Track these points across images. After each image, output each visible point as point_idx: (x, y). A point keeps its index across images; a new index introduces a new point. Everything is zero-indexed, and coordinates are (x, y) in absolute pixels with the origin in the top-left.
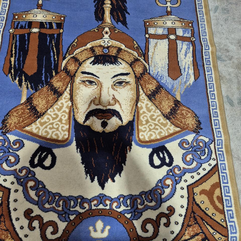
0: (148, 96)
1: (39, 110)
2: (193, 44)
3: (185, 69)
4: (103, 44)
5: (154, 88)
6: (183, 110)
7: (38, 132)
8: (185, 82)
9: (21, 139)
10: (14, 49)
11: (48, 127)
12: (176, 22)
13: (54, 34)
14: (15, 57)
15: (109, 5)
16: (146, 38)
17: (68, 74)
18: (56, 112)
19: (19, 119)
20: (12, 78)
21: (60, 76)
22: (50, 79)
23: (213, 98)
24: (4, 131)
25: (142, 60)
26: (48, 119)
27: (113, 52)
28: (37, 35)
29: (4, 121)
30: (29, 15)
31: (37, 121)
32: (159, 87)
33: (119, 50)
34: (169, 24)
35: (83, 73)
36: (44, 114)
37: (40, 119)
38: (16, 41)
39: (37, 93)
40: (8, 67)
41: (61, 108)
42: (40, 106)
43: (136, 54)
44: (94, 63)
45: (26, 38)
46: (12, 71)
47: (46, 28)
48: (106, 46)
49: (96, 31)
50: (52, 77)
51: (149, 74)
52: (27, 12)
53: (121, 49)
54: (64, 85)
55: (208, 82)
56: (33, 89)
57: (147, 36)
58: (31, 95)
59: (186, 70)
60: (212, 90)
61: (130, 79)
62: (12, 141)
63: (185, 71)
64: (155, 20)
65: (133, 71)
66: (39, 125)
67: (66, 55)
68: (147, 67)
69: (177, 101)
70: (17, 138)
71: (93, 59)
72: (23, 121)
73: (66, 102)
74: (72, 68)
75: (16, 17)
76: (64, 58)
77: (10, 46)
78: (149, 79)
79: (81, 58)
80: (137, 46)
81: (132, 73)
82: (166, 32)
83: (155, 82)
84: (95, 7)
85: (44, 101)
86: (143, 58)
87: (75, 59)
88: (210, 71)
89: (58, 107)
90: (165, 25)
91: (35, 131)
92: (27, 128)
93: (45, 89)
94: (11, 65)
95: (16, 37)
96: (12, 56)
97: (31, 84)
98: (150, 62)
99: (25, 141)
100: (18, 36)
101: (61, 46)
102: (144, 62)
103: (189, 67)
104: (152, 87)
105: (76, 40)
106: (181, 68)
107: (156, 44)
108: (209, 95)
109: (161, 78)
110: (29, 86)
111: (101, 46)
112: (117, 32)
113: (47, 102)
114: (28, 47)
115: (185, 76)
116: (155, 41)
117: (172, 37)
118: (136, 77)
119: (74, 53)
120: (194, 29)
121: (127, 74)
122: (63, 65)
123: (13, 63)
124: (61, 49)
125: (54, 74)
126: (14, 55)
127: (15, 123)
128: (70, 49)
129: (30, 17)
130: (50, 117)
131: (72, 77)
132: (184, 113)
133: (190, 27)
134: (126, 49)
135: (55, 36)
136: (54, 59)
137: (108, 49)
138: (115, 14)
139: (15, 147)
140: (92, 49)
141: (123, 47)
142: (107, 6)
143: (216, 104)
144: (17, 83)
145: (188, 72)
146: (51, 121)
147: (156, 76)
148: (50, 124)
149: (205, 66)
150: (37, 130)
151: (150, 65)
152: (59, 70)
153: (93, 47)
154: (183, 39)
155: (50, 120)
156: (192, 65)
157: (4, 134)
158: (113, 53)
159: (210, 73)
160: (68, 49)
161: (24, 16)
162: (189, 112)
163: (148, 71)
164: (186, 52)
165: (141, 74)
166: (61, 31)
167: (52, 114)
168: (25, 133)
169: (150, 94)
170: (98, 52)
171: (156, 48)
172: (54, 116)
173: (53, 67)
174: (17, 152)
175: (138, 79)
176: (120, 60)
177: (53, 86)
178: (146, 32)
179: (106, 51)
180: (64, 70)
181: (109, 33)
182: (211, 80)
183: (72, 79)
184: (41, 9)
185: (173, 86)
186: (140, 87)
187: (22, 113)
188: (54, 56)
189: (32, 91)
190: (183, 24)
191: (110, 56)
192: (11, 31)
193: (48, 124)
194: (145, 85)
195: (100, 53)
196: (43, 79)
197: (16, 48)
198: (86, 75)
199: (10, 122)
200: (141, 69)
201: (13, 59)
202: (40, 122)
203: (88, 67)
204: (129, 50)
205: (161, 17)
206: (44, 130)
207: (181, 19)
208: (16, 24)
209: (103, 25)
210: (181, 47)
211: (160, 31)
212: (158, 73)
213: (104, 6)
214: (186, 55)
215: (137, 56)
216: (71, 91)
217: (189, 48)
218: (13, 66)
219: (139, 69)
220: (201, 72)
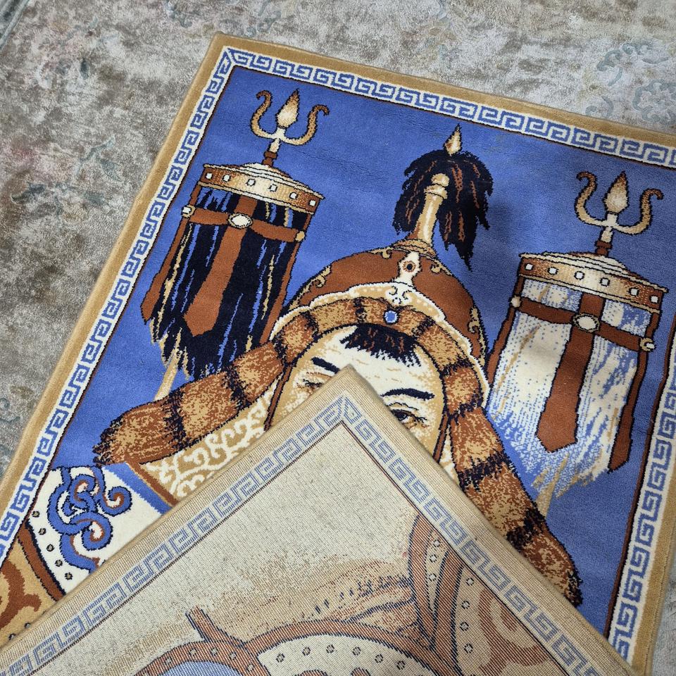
0: (460, 475)
1: (187, 428)
2: (643, 359)
3: (590, 427)
4: (389, 298)
5: (484, 456)
6: (545, 546)
7: (170, 483)
8: (579, 468)
9: (128, 488)
10: (179, 259)
11: (196, 478)
12: (613, 280)
13: (280, 242)
14: (177, 279)
15: (441, 191)
16: (511, 305)
17: (280, 356)
18: (224, 446)
19: (139, 437)
20: (154, 330)
21: (261, 356)
22: (236, 356)
23: (646, 538)
24: (100, 458)
25: (478, 368)
26: (201, 457)
27: (409, 326)
28: (241, 235)
29: (107, 433)
30: (237, 178)
31: (176, 457)
32: (500, 458)
33: (427, 323)
34: (591, 282)
35: (318, 362)
36: (195, 442)
37: (182, 452)
38: (191, 239)
39: (197, 386)
40: (155, 301)
41: (238, 438)
42: (194, 419)
43: (466, 346)
44: (351, 342)
45: (215, 238)
46: (161, 314)
47: (268, 221)
48: (396, 303)
49: (386, 255)
50: (241, 352)
51: (485, 412)
52: (236, 167)
53: (433, 322)
54: (262, 382)
55: (645, 488)
56: (190, 373)
57: (515, 302)
58: (183, 386)
59: (595, 431)
60: (651, 514)
61: (430, 412)
62: (109, 488)
63: (588, 433)
64: (555, 260)
65: (445, 393)
66: (175, 467)
67: (291, 302)
68: (486, 390)
69: (538, 513)
70: (121, 483)
71: (352, 330)
72: (146, 446)
73: (254, 427)
74: (294, 341)
75: (209, 176)
76: (284, 311)
77: (175, 249)
78: (479, 427)
79: (324, 322)
80: (477, 323)
81: (439, 396)
82: (572, 305)
83: (494, 439)
84: (404, 187)
85: (206, 410)
86: (483, 362)
87: (309, 320)
88: (664, 457)
89: (232, 436)
90: (577, 283)
91: (163, 480)
92: (150, 468)
93: (216, 379)
94: (162, 297)
95: (193, 229)
96: (169, 277)
97: (190, 359)
98: (498, 378)
99: (136, 497)
100: (198, 227)
101: (286, 277)
102: (481, 373)
103: (603, 426)
104: (479, 451)
105: (328, 271)
106: (581, 421)
107: (533, 331)
108: (636, 525)
109: (512, 435)
110: (186, 361)
111: (382, 301)
112: (436, 270)
113: (212, 414)
114: (212, 261)
115: (585, 449)
116: (534, 321)
117: (587, 323)
118: (446, 409)
119: (313, 304)
120: (660, 315)
121: (424, 396)
122: (277, 329)
123: (167, 294)
124: (284, 285)
125: (249, 345)
126: (175, 273)
127: (129, 444)
128: (306, 290)
129: (239, 184)
130: (205, 454)
131: (288, 363)
132: (544, 557)
133: (652, 305)
134: (446, 325)
135: (282, 247)
136: (262, 307)
137: (398, 312)
138: (449, 218)
139: (111, 504)
140: (358, 304)
141: (439, 318)
142: (435, 191)
143: (647, 559)
144: (162, 346)
145: (597, 440)
146: (206, 466)
147: (501, 424)
148: (200, 472)
149: (655, 437)
150: (170, 477)
151: (495, 387)
152: (263, 339)
153: (362, 299)
154: (616, 336)
155: (203, 462)
156: (616, 422)
157: (98, 464)
158: (407, 327)
159: (662, 462)
160: (301, 290)
161: (227, 178)
162: (559, 558)
163: (484, 405)
164: (613, 377)
165: (462, 407)
166: (300, 236)
167: (213, 447)
168: (141, 477)
169: (467, 471)
170: (372, 315)
171: (528, 344)
172: (216, 456)
173: (251, 327)
174: (111, 519)
175: (451, 417)
176: (418, 352)
177: (236, 376)
178: (517, 290)
179: (392, 318)
180: (274, 341)
181: (417, 270)
182: (658, 484)
183: (284, 370)
184: (271, 166)
185: (538, 468)
186: (448, 442)
187: (151, 426)
188: (262, 301)
189: (188, 377)
190: (634, 292)
191: (396, 334)
192: (186, 210)
193: (196, 470)
194: (464, 440)
195: (376, 320)
196: (221, 352)
197: (184, 257)
198: (322, 370)
199: (119, 438)
200: (466, 391)
201: (169, 284)
202: (180, 460)
203: (333, 349)
204: (453, 331)
205: (575, 254)
206: (183, 485)
207: (633, 274)
208: (203, 194)
209: (408, 243)
210: (601, 359)
211: (557, 297)
212: (509, 417)
213: (429, 189)
214: (607, 388)
215: (468, 351)
216: (275, 400)
217: (625, 371)
218: (164, 302)
219: (460, 392)
220: (637, 451)
